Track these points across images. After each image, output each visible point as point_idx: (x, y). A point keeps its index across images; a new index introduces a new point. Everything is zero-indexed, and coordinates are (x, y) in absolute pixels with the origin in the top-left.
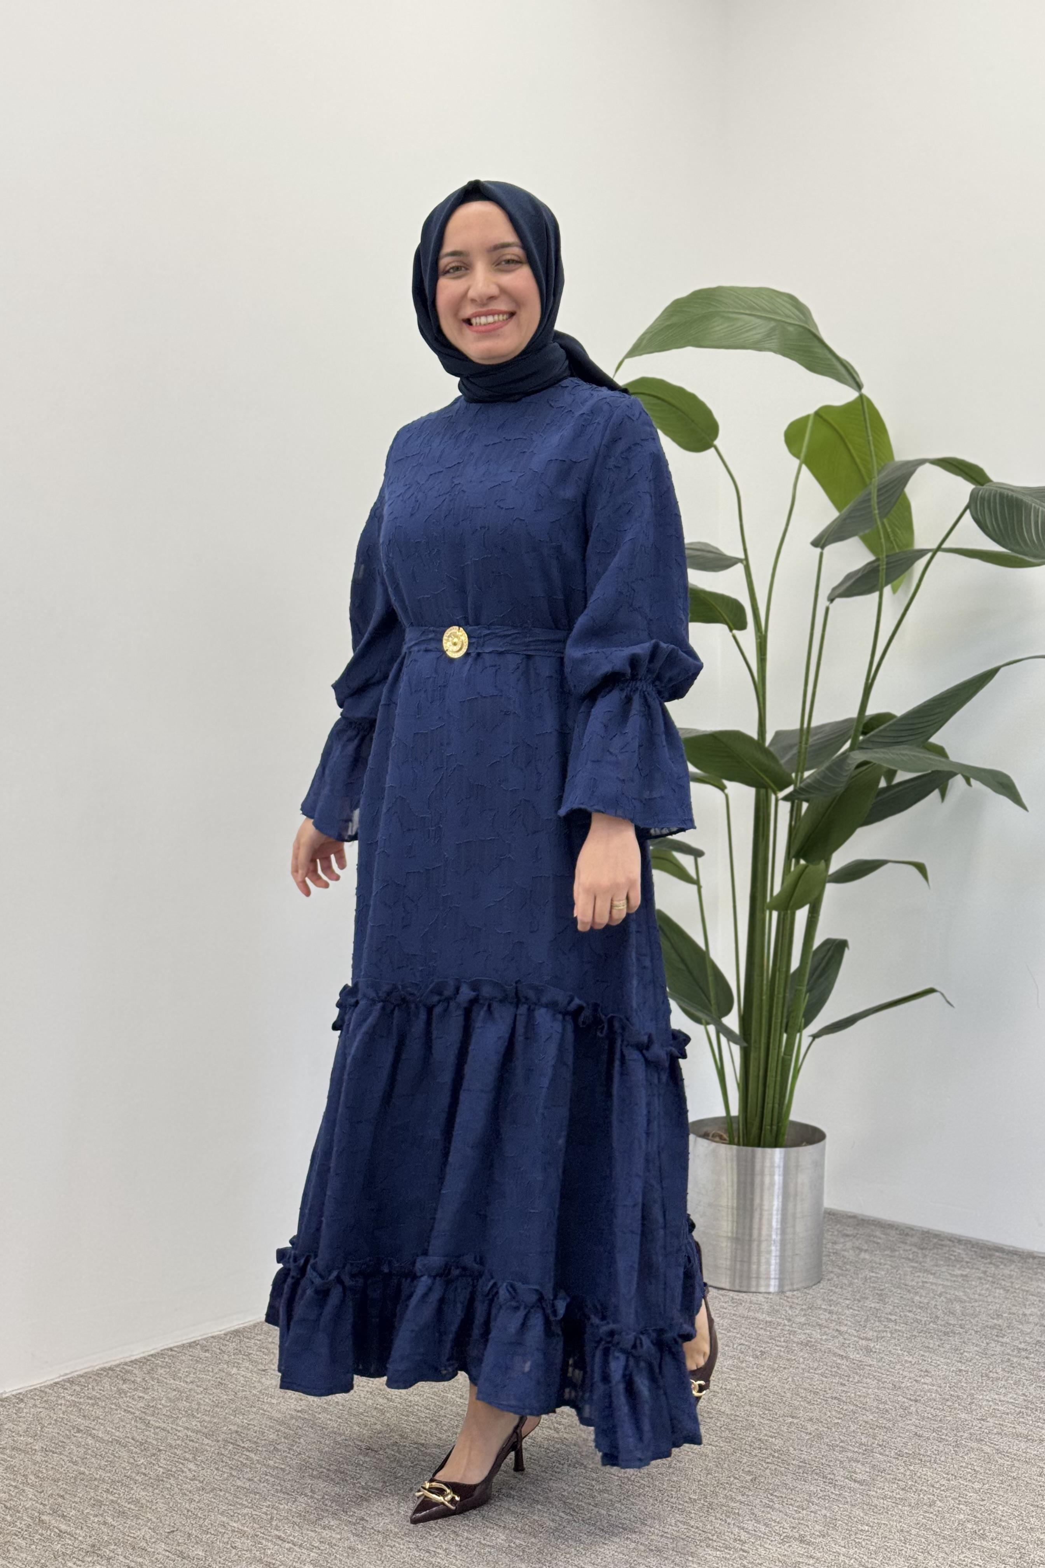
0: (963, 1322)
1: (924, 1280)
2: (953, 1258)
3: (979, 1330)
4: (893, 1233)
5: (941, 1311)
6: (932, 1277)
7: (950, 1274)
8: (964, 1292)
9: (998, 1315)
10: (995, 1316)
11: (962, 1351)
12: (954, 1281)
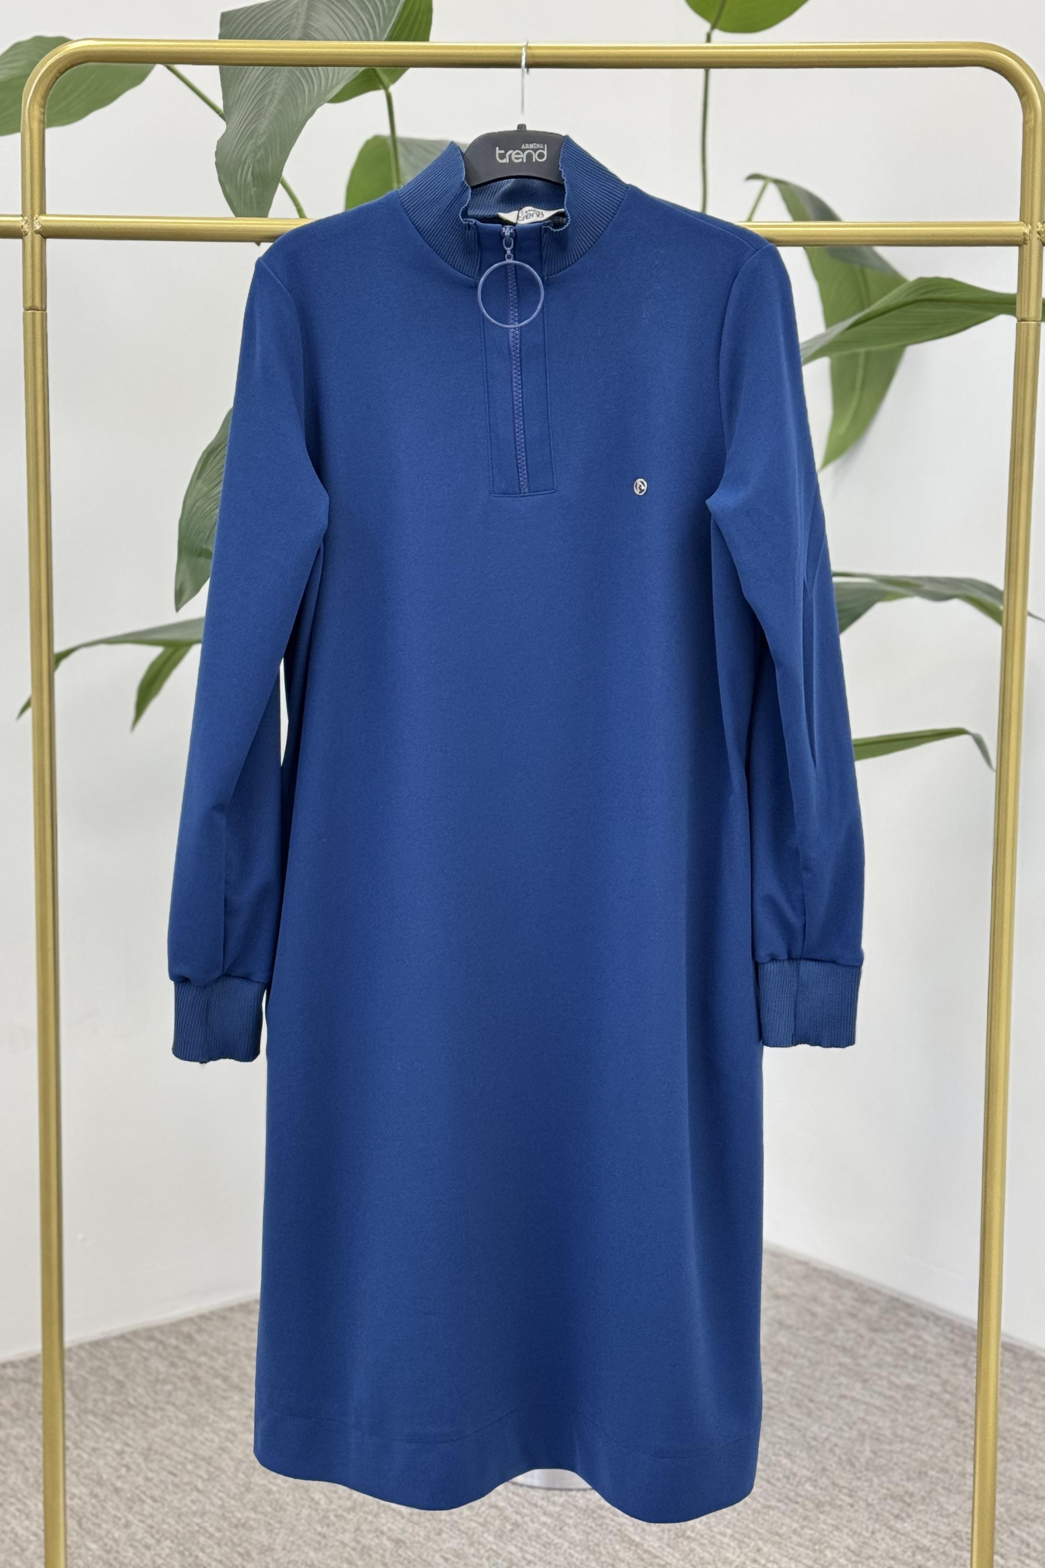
0: (859, 1484)
1: (845, 1392)
2: (911, 1350)
3: (875, 1502)
4: (847, 1294)
5: (836, 1459)
6: (858, 1386)
7: (890, 1382)
8: (893, 1421)
9: (920, 1473)
10: (914, 1476)
11: (826, 1544)
12: (891, 1398)
